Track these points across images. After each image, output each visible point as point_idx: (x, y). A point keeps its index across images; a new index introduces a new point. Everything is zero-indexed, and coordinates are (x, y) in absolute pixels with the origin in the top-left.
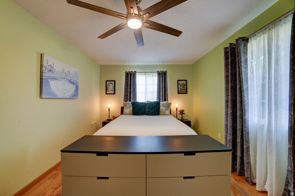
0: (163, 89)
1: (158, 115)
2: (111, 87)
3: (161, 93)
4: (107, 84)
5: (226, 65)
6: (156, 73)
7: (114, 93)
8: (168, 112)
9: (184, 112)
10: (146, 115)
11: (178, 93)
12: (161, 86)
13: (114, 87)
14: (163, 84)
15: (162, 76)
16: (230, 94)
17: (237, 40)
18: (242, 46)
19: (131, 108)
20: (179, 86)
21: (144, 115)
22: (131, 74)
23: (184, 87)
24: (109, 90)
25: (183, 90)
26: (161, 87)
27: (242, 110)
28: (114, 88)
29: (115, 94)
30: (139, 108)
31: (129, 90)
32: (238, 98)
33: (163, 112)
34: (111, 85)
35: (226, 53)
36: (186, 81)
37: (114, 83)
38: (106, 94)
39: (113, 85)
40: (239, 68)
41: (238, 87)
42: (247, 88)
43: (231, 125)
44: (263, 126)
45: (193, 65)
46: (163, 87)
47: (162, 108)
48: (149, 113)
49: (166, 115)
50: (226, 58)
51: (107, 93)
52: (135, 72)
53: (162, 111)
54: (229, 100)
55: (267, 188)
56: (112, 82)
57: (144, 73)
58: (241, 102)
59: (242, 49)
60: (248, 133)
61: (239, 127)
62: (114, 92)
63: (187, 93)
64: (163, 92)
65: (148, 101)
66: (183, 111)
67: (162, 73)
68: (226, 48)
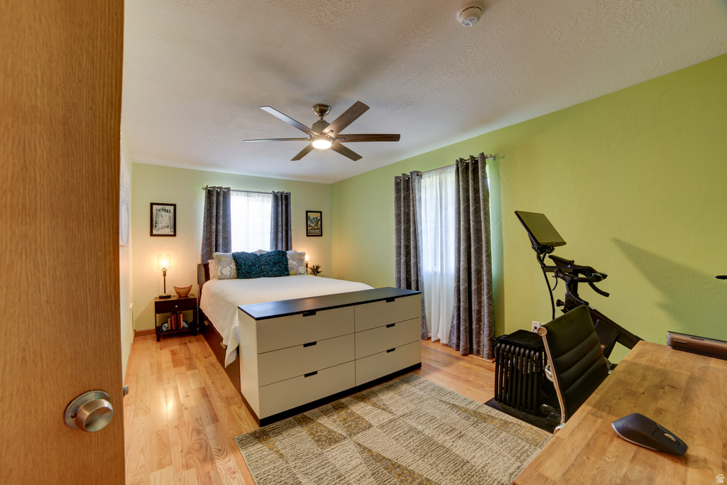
0: (284, 228)
1: (288, 275)
2: (164, 219)
3: (280, 234)
4: (154, 211)
5: (398, 199)
6: (271, 195)
7: (173, 234)
8: (302, 269)
9: (319, 270)
10: (264, 276)
11: (308, 236)
12: (280, 220)
13: (172, 218)
14: (284, 218)
15: (282, 202)
16: (402, 237)
17: (411, 173)
18: (417, 181)
19: (233, 266)
20: (309, 222)
21: (260, 277)
22: (218, 194)
23: (317, 224)
24: (160, 225)
25: (315, 229)
26: (280, 223)
27: (417, 256)
28: (172, 222)
29: (175, 235)
30: (250, 264)
31: (214, 227)
32: (412, 243)
33: (295, 270)
34: (164, 213)
35: (397, 184)
36: (321, 212)
37: (172, 211)
38: (152, 235)
39: (172, 214)
40: (413, 207)
41: (412, 229)
42: (421, 231)
43: (405, 276)
44: (435, 273)
45: (332, 186)
46: (284, 223)
47: (292, 263)
48: (270, 273)
49: (301, 274)
50: (398, 191)
51: (155, 232)
52: (228, 189)
53: (293, 269)
54: (402, 245)
55: (440, 336)
56: (167, 208)
57: (246, 194)
58: (416, 248)
59: (416, 185)
60: (423, 283)
61: (413, 278)
62: (172, 230)
63: (321, 235)
64: (284, 232)
65: (260, 251)
66: (318, 267)
67: (281, 196)
68: (397, 178)
